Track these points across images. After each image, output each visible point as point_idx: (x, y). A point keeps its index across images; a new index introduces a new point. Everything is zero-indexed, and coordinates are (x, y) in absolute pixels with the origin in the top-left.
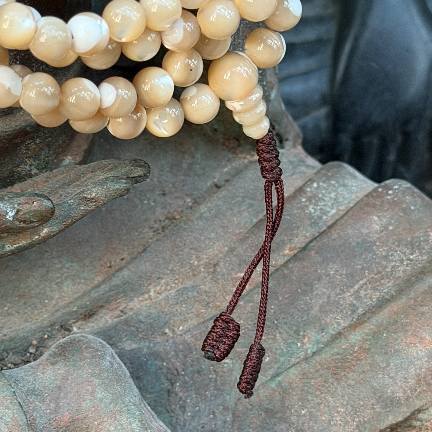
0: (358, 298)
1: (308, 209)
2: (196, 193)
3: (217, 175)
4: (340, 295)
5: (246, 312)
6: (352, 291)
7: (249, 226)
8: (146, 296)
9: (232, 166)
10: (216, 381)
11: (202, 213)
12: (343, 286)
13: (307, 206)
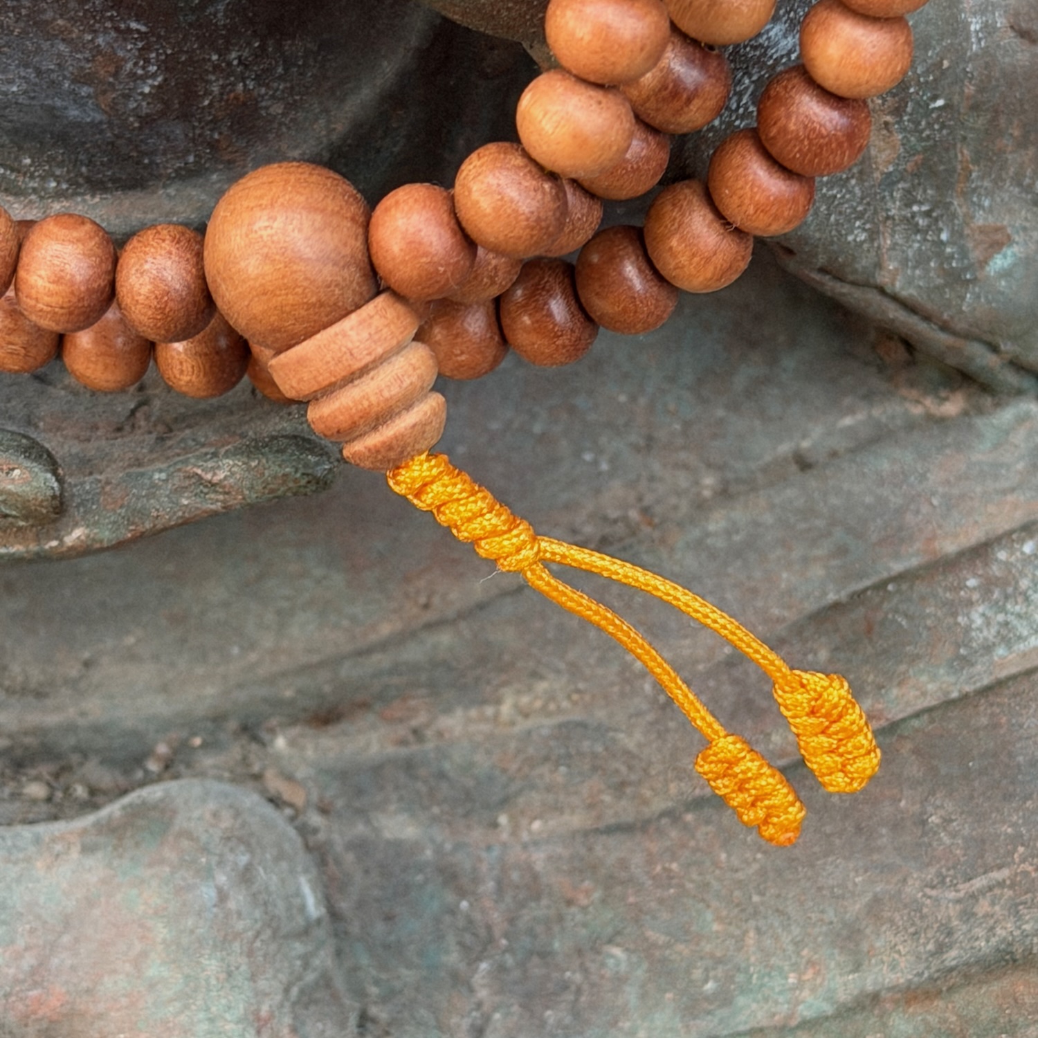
0: (967, 915)
1: (968, 615)
2: (739, 465)
3: (817, 431)
4: (933, 887)
5: (692, 843)
6: (964, 888)
7: (810, 606)
8: (489, 711)
9: (870, 416)
10: (579, 991)
11: (708, 534)
12: (948, 869)
13: (970, 603)
